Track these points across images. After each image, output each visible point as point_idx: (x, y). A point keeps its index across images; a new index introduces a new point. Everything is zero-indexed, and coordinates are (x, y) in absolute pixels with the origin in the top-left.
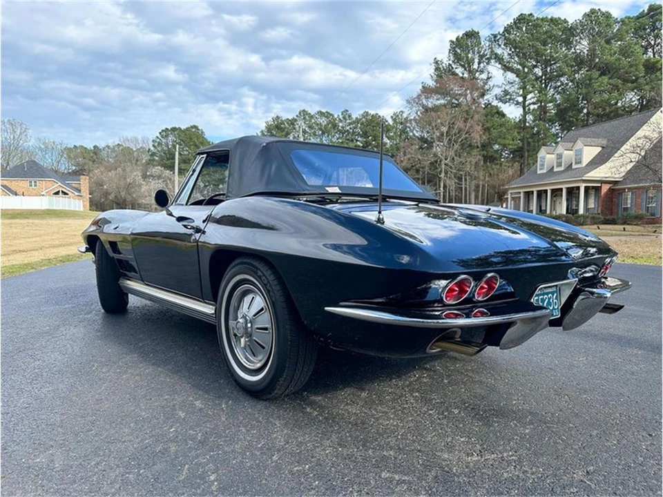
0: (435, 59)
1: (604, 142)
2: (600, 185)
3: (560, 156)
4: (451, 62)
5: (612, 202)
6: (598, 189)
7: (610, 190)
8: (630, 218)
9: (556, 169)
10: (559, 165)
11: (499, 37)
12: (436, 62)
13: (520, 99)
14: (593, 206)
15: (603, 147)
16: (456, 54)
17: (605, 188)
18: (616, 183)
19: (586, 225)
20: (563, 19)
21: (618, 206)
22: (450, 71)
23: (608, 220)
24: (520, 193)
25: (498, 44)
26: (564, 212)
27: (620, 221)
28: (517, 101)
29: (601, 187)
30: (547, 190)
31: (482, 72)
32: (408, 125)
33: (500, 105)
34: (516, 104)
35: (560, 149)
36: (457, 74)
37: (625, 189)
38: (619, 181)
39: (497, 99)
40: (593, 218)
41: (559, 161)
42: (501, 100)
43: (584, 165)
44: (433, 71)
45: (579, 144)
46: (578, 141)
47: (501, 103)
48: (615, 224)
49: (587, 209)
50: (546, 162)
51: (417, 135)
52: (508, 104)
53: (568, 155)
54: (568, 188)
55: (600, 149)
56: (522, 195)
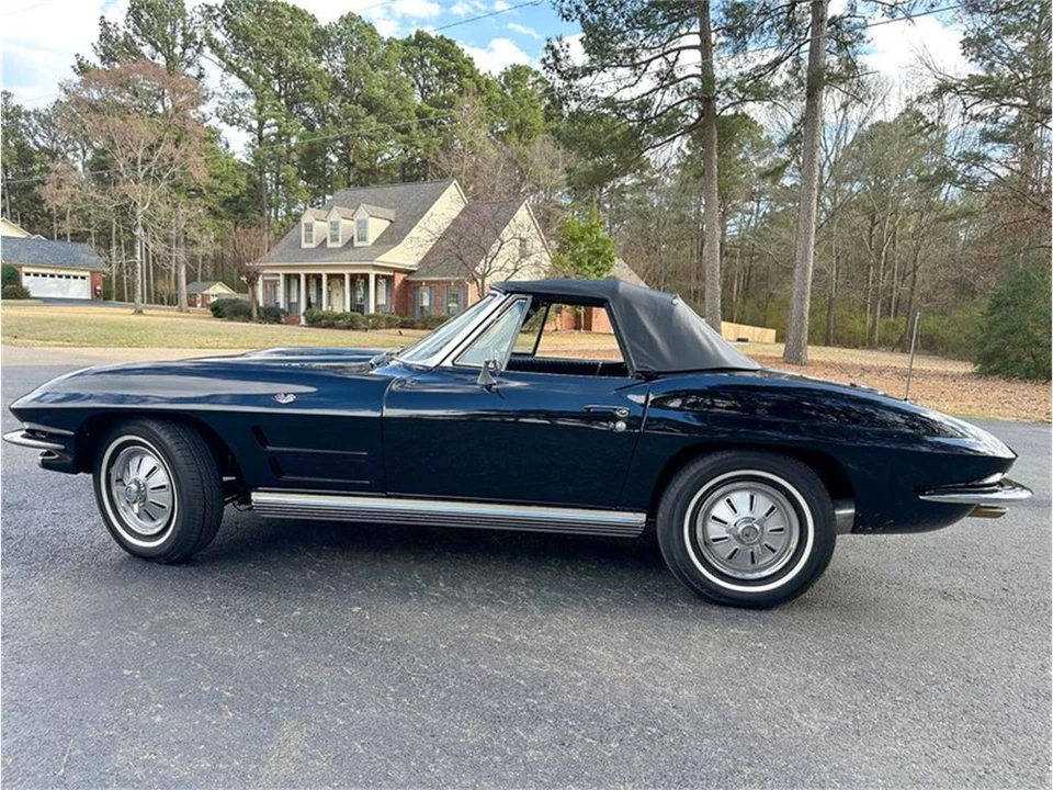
0: (103, 17)
1: (392, 215)
2: (392, 274)
3: (335, 226)
4: (130, 32)
5: (407, 296)
6: (389, 280)
7: (405, 282)
8: (432, 320)
9: (330, 245)
10: (335, 239)
11: (216, 12)
12: (104, 24)
13: (255, 124)
14: (384, 302)
15: (391, 222)
16: (138, 21)
17: (399, 278)
18: (410, 273)
19: (381, 328)
20: (310, 13)
21: (414, 304)
22: (129, 46)
23: (405, 322)
24: (278, 275)
25: (216, 25)
26: (348, 309)
27: (419, 325)
28: (250, 126)
29: (393, 277)
30: (321, 275)
31: (190, 64)
32: (23, 121)
33: (223, 126)
34: (248, 131)
35: (335, 215)
36: (143, 55)
37: (421, 282)
38: (414, 271)
39: (217, 115)
40: (389, 320)
41: (334, 233)
42: (225, 119)
43: (370, 244)
44: (98, 39)
45: (362, 213)
46: (361, 208)
47: (224, 123)
48: (415, 328)
49: (377, 306)
50: (314, 233)
51: (42, 143)
52: (235, 127)
53: (347, 227)
54: (351, 275)
55: (388, 223)
56: (282, 278)
